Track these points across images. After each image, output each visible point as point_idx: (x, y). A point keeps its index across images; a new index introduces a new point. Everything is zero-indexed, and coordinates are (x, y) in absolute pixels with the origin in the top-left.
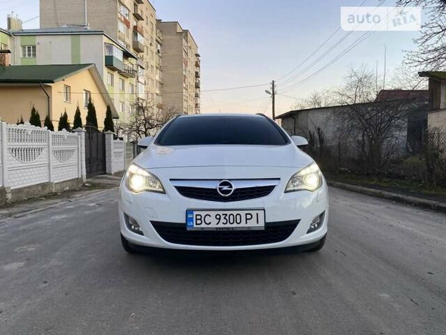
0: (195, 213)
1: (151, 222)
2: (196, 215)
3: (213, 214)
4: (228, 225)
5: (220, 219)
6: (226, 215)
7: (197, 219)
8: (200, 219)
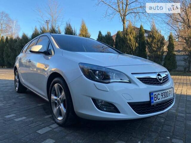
0: (154, 94)
1: (128, 103)
2: (155, 95)
3: (160, 93)
4: (165, 99)
5: (162, 96)
6: (164, 93)
7: (155, 97)
8: (156, 97)
